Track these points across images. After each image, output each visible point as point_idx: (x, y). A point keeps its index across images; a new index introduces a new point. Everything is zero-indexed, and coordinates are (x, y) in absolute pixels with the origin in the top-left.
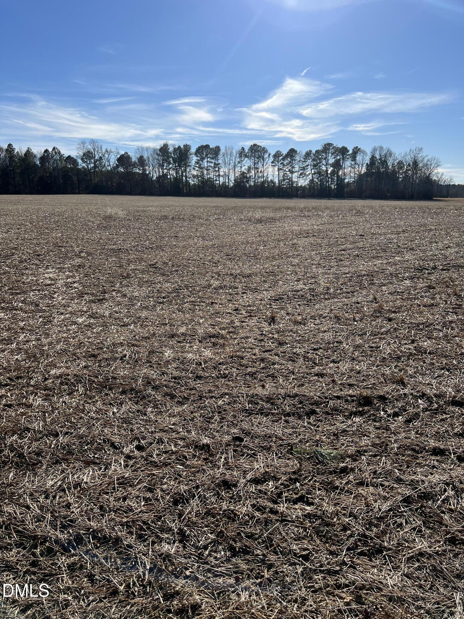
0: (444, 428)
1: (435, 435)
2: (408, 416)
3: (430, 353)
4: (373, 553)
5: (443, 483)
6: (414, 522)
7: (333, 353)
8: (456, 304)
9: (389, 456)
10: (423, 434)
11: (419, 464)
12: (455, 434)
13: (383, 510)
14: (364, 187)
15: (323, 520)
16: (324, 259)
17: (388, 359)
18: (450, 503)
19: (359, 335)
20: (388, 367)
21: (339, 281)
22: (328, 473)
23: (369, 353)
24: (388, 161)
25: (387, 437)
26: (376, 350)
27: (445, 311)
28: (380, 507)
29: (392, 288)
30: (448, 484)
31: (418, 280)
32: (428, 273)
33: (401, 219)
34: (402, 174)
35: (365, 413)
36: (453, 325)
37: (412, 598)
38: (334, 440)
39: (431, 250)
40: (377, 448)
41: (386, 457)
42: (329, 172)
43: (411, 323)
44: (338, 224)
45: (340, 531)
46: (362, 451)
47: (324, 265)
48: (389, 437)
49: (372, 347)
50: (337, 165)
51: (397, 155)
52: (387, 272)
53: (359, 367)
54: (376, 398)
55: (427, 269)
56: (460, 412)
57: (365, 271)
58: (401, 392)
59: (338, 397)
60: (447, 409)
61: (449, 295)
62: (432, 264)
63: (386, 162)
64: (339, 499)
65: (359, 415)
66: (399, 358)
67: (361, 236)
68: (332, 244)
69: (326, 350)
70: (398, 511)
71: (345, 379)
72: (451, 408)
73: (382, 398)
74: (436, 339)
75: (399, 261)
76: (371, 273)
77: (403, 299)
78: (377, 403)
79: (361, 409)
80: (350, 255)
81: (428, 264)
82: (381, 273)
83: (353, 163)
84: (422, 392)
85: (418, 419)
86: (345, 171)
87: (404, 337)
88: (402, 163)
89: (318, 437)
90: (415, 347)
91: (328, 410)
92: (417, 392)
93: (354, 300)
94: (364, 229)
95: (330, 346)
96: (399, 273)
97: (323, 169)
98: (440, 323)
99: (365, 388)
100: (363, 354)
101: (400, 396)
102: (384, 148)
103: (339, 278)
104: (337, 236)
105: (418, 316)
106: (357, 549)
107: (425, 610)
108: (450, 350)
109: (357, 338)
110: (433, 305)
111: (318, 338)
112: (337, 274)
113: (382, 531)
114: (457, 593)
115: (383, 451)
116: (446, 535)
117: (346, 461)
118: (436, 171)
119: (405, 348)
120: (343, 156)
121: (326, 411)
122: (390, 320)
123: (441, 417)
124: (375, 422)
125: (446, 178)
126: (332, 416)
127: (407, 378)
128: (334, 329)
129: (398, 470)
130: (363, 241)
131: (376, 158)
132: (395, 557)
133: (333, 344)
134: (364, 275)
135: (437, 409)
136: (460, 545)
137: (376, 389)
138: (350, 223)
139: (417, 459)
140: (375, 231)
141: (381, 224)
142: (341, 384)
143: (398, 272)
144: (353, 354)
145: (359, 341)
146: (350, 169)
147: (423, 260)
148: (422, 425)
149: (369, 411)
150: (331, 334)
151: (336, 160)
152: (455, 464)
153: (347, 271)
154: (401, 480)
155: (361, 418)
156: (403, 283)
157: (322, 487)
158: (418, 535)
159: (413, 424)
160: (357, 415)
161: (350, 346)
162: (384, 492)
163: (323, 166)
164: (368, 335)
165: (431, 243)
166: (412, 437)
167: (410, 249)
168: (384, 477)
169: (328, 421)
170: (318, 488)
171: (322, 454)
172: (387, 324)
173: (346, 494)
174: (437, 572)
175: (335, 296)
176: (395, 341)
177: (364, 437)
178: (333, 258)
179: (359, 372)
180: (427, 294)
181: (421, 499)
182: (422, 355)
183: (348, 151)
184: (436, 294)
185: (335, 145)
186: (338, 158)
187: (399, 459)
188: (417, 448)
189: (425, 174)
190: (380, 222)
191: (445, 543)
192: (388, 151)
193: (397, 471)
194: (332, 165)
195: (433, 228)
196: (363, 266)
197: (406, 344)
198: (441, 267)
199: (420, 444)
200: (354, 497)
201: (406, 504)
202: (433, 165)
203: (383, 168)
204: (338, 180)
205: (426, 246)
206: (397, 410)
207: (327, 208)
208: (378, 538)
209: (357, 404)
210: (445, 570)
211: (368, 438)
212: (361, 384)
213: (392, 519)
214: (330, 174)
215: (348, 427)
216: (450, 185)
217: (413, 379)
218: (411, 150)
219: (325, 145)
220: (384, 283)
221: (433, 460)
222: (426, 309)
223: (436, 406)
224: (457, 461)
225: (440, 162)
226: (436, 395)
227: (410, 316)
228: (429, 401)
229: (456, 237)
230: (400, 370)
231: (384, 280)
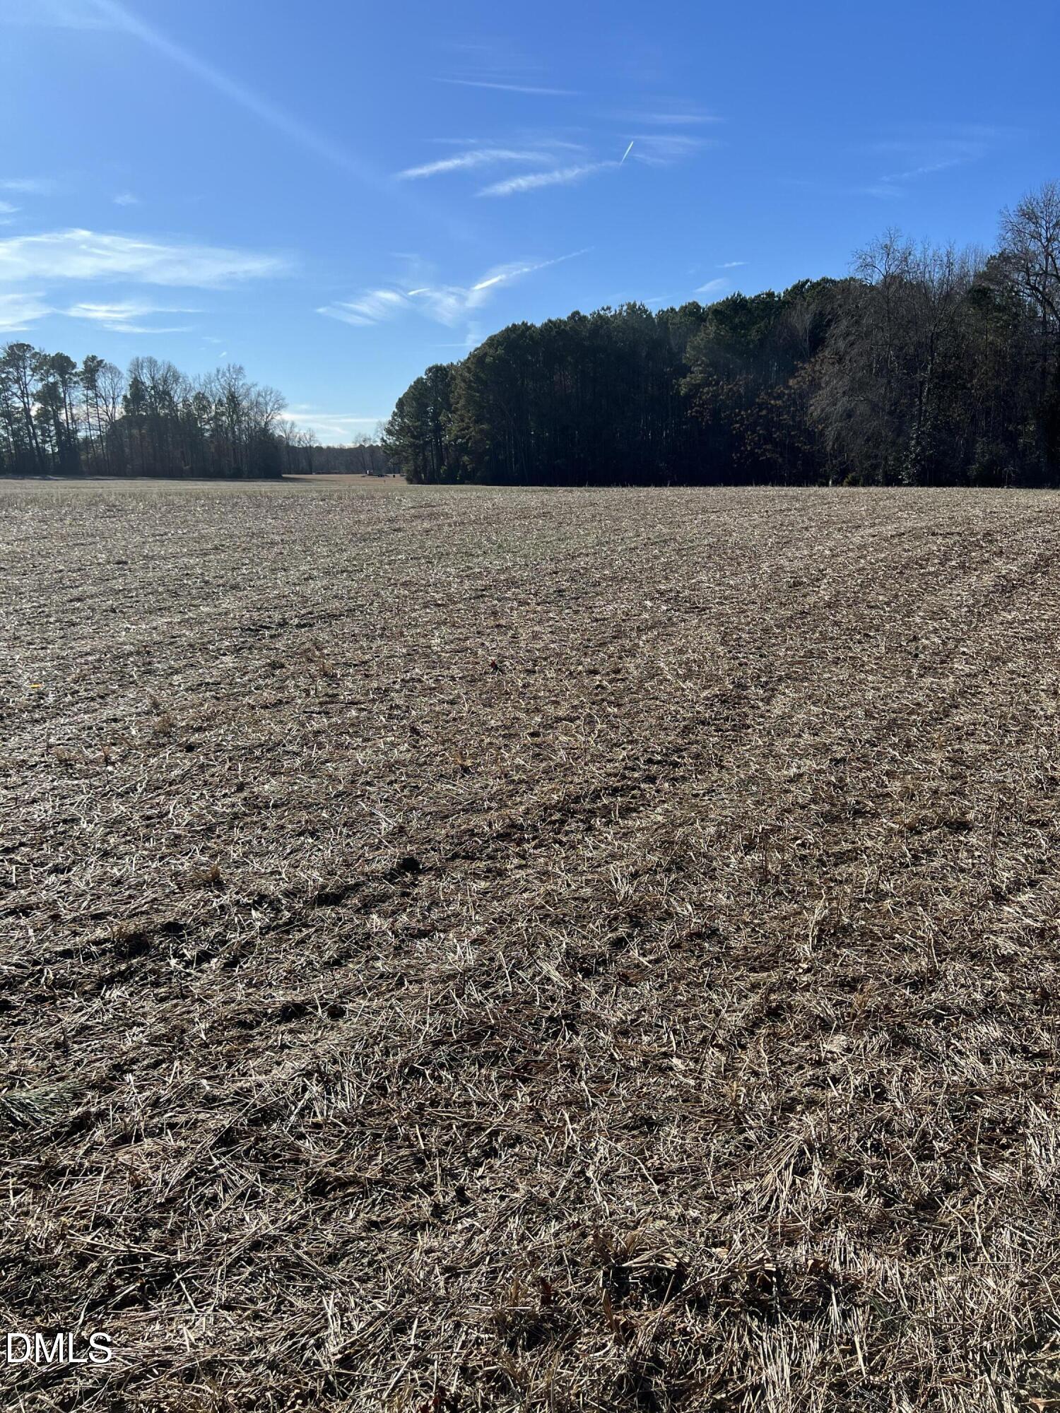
0: (303, 959)
1: (286, 978)
2: (230, 954)
3: (275, 806)
4: (151, 1290)
5: (299, 1076)
6: (242, 1181)
7: (56, 850)
8: (326, 695)
9: (189, 1054)
10: (262, 983)
11: (254, 1050)
12: (326, 963)
13: (173, 1182)
14: (127, 450)
15: (25, 1263)
16: (29, 623)
17: (186, 836)
18: (315, 1112)
19: (118, 794)
20: (187, 854)
21: (69, 675)
22: (41, 1144)
23: (142, 832)
24: (172, 393)
25: (184, 1013)
26: (159, 823)
27: (305, 712)
28: (167, 1177)
29: (193, 676)
30: (309, 1075)
31: (251, 653)
32: (272, 637)
33: (210, 523)
34: (208, 423)
35: (132, 974)
36: (322, 738)
37: (238, 1349)
38: (58, 1058)
39: (275, 587)
40: (161, 1045)
41: (181, 1058)
42: (33, 413)
43: (236, 748)
44: (63, 538)
45: (71, 1273)
46: (125, 1064)
47: (29, 638)
48: (189, 1012)
49: (149, 818)
50: (50, 397)
51: (190, 380)
52: (183, 641)
53: (120, 870)
54: (155, 932)
55: (268, 628)
56: (334, 915)
57: (132, 644)
58: (214, 904)
59: (67, 954)
60: (308, 917)
61: (312, 677)
62: (277, 617)
63: (169, 395)
64: (66, 1197)
65: (118, 982)
66: (211, 829)
67: (119, 563)
68: (49, 587)
69: (37, 845)
70: (208, 1172)
71: (85, 904)
72: (318, 912)
73: (172, 929)
74: (287, 773)
75: (209, 615)
76: (145, 647)
77: (218, 699)
78: (161, 943)
79: (123, 967)
80: (93, 610)
81: (269, 617)
82: (169, 644)
83: (91, 394)
84: (259, 894)
85: (252, 953)
86: (74, 411)
87: (220, 781)
88: (204, 397)
89: (13, 1066)
90: (245, 799)
91: (43, 990)
92: (248, 896)
93: (108, 713)
94: (125, 548)
95: (47, 834)
96: (209, 642)
97: (17, 405)
98: (295, 738)
99: (134, 915)
100: (128, 838)
101: (211, 914)
102: (159, 363)
103: (68, 667)
104: (61, 567)
105: (250, 730)
106: (114, 1296)
107: (265, 1363)
108: (317, 792)
109: (115, 803)
110: (280, 702)
111: (15, 821)
112: (63, 658)
113: (171, 1231)
114: (329, 1295)
115: (174, 1047)
116: (306, 1182)
117: (85, 1100)
118: (278, 418)
119: (223, 805)
120: (61, 376)
121: (37, 996)
122: (190, 748)
123: (298, 936)
124: (157, 987)
125: (302, 432)
126: (51, 1004)
127: (228, 871)
128: (56, 792)
129: (208, 1078)
130: (124, 575)
131: (143, 383)
132: (201, 1277)
133: (54, 827)
134: (130, 654)
135: (290, 922)
136: (335, 1190)
137: (157, 911)
138: (92, 535)
139: (249, 1041)
140: (153, 551)
141: (166, 534)
142: (74, 920)
143: (206, 640)
144: (104, 841)
145: (118, 808)
146: (84, 407)
147: (259, 609)
148: (259, 965)
149: (143, 965)
150: (48, 806)
151: (47, 385)
152: (326, 1027)
153: (88, 648)
154: (215, 1099)
155: (123, 988)
156: (218, 662)
157: (25, 1183)
158: (251, 1205)
159: (241, 967)
160: (114, 982)
161: (96, 825)
162: (175, 1141)
163: (16, 399)
164: (140, 790)
165: (273, 571)
166: (239, 998)
167: (233, 587)
168: (178, 1106)
169: (42, 1018)
170: (13, 1189)
171: (21, 1104)
172: (184, 758)
173: (87, 1178)
174: (290, 1269)
175: (58, 711)
176: (202, 794)
177: (131, 1028)
178: (52, 620)
179: (119, 882)
180: (269, 681)
181: (256, 1125)
182: (260, 813)
183: (74, 366)
184: (288, 678)
185: (37, 350)
186: (51, 379)
187: (210, 1053)
188: (250, 1017)
189: (258, 423)
190: (163, 529)
191: (305, 1200)
192: (169, 370)
193: (204, 1082)
194: (39, 397)
195: (278, 538)
196: (127, 633)
197: (225, 796)
198: (296, 621)
199: (256, 1007)
200: (107, 1177)
201: (224, 1149)
202: (271, 404)
203: (163, 408)
204: (59, 434)
205: (265, 577)
206: (205, 946)
207: (34, 501)
208: (162, 1249)
209: (113, 958)
210: (305, 1257)
211: (142, 1029)
212: (123, 908)
213: (194, 1193)
214: (37, 417)
215: (92, 1016)
216: (310, 447)
217: (240, 870)
218: (218, 371)
219: (11, 347)
220: (176, 666)
221: (282, 1032)
222: (266, 713)
223: (287, 914)
224: (328, 1021)
225: (283, 399)
226: (287, 894)
227: (233, 732)
228: (273, 909)
229: (324, 557)
230: (213, 857)
231: (175, 660)
